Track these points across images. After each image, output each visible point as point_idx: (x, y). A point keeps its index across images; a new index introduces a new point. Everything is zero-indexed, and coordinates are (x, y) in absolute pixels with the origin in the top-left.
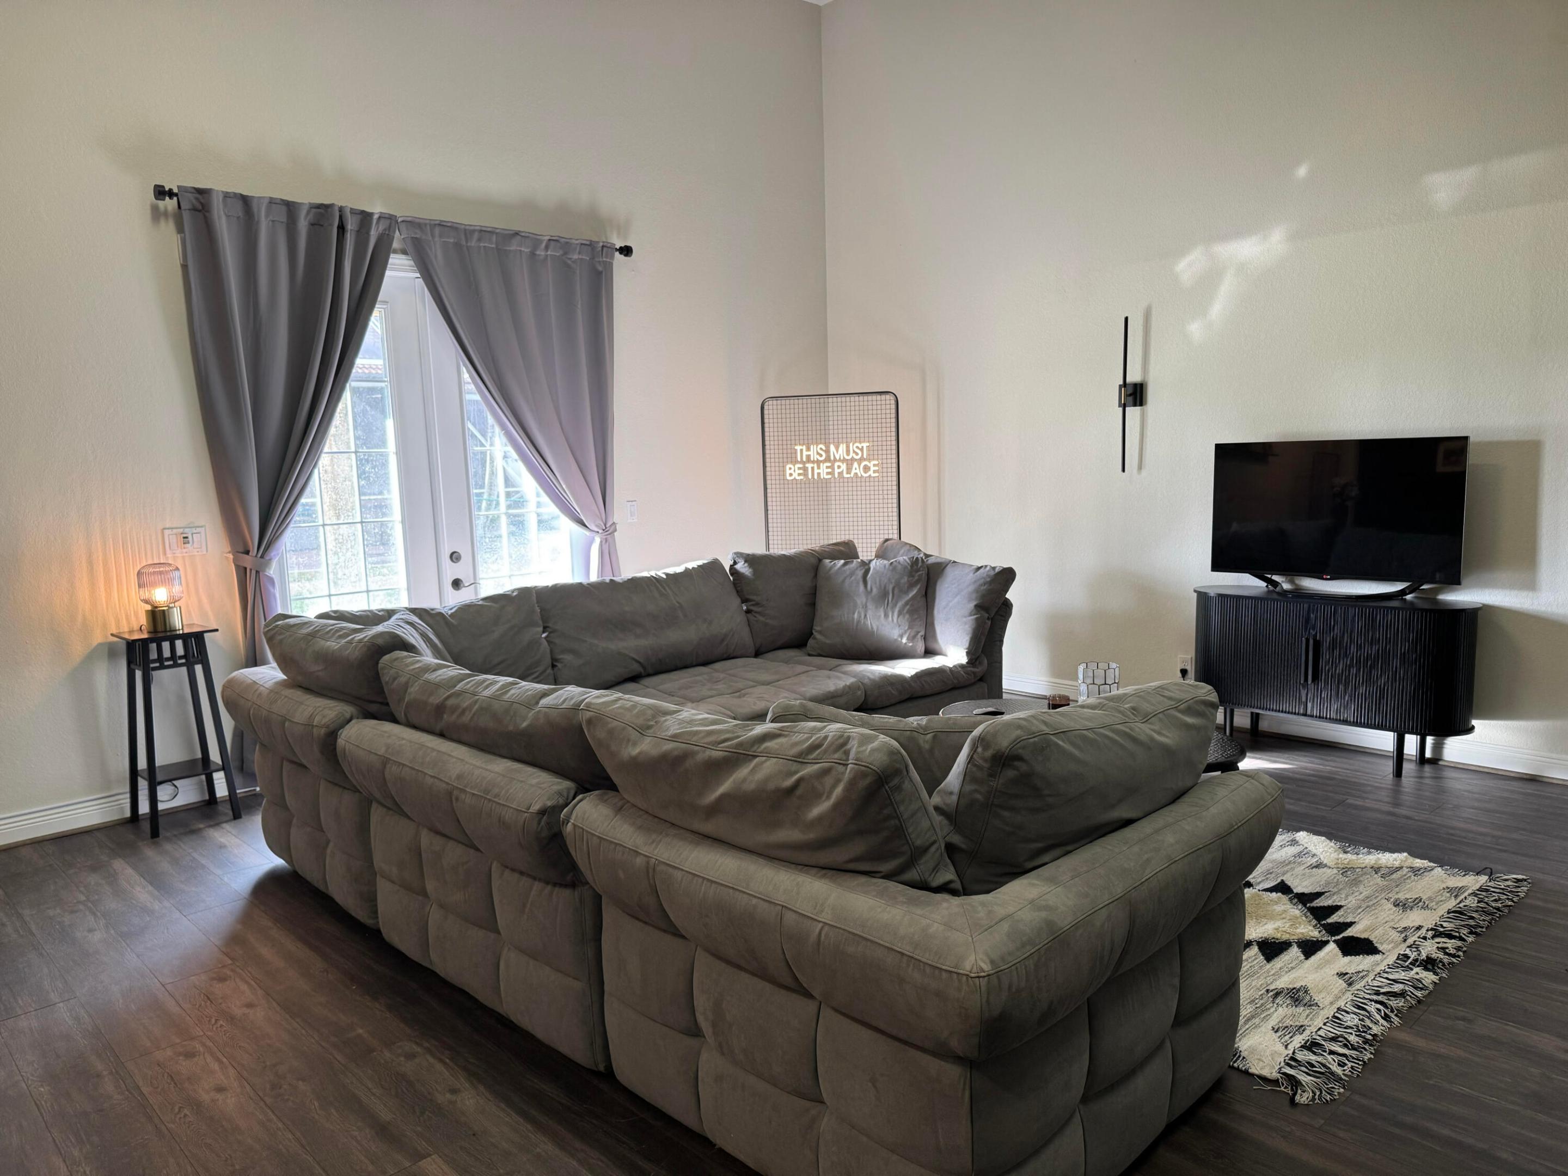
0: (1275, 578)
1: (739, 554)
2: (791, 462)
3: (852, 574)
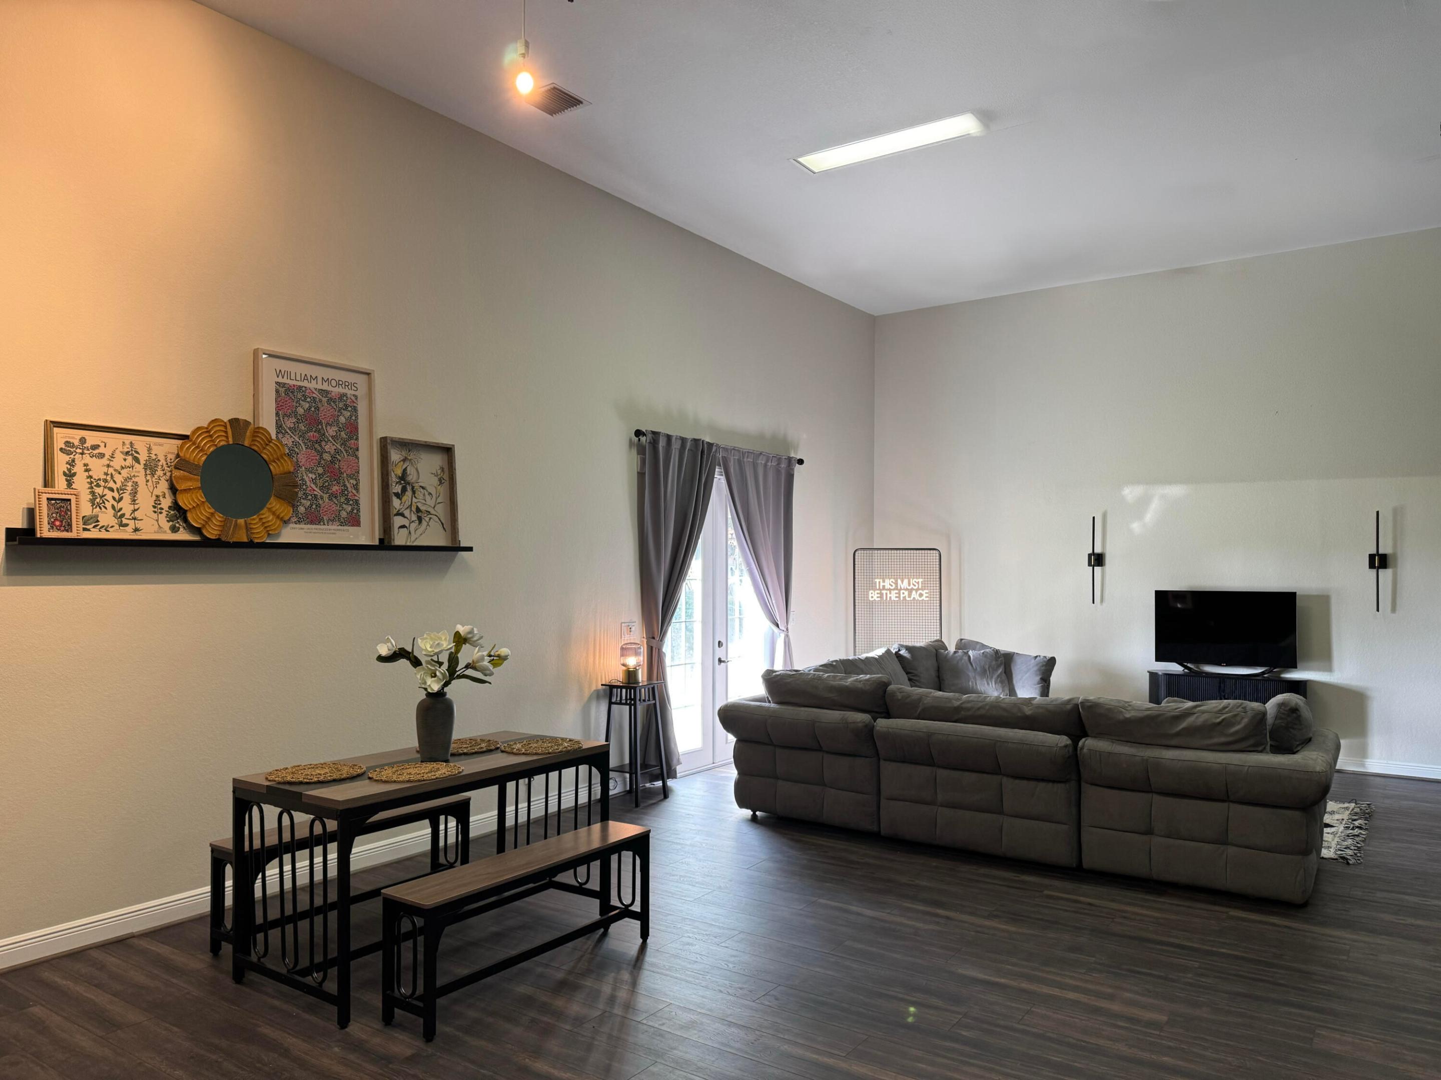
0: (1189, 665)
1: (902, 646)
2: (872, 589)
3: (961, 659)
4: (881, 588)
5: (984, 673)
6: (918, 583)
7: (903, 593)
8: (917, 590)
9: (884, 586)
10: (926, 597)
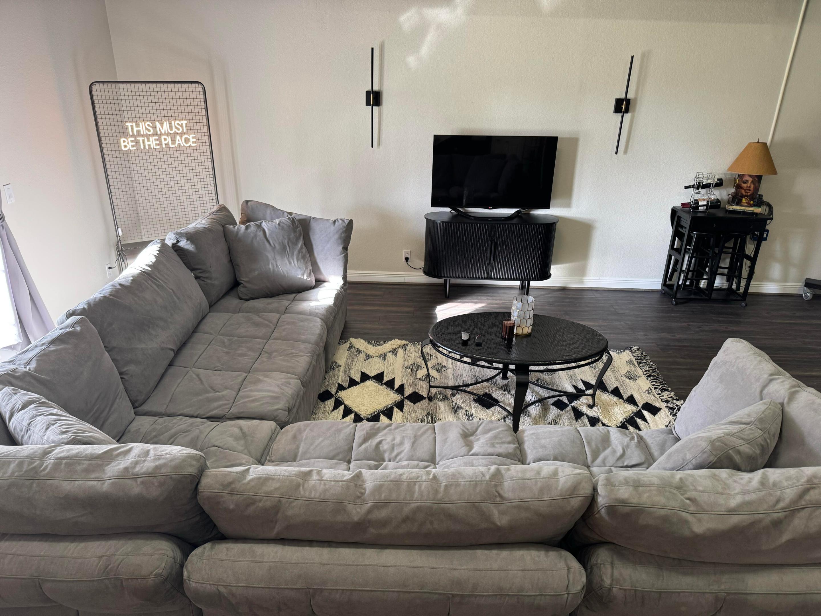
0: (457, 208)
1: (180, 234)
2: (124, 136)
3: (255, 236)
4: (135, 133)
5: (283, 251)
6: (182, 126)
7: (165, 139)
8: (181, 135)
9: (138, 131)
10: (193, 142)
